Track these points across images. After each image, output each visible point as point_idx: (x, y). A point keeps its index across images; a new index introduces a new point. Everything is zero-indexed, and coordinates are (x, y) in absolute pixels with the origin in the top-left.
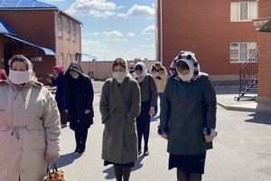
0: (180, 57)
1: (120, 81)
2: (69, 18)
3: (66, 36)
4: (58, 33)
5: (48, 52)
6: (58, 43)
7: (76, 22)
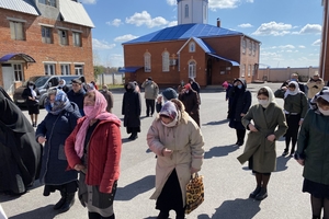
0: (321, 93)
1: (265, 107)
2: (251, 39)
3: (248, 52)
4: (243, 51)
5: (235, 64)
6: (242, 57)
7: (256, 42)
